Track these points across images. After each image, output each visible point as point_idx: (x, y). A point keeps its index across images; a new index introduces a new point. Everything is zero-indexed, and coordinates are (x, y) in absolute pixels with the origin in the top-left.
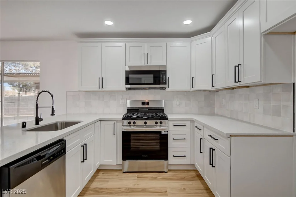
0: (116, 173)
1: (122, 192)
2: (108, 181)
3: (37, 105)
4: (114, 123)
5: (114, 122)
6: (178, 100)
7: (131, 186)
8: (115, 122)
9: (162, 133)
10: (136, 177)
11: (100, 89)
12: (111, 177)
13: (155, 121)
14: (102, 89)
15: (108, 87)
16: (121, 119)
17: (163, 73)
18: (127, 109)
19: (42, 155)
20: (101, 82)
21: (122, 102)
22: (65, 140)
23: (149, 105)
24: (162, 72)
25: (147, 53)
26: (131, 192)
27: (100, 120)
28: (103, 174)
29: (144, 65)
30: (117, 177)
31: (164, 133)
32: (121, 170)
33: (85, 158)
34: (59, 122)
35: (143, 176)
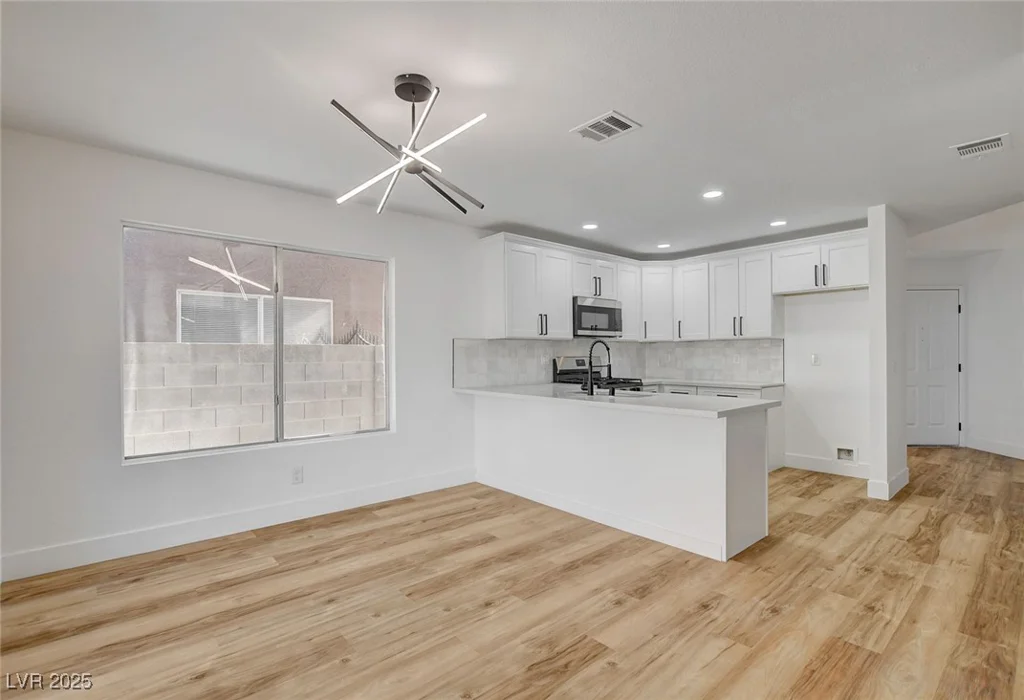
14: (544, 336)
23: (585, 365)
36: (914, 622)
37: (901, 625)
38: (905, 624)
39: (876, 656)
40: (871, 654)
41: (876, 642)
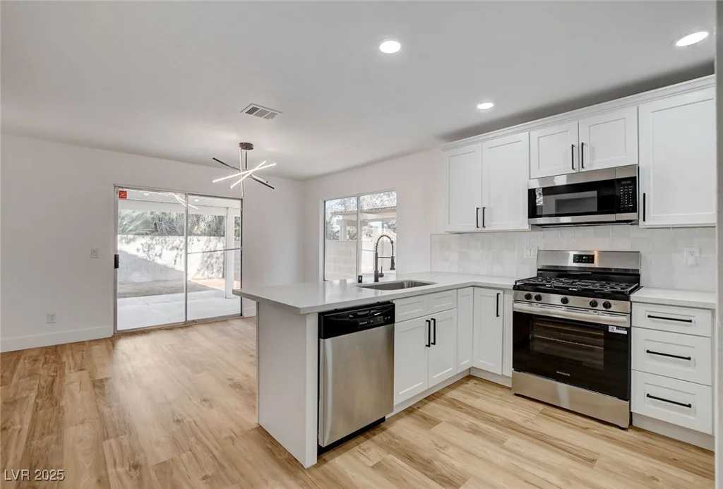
0: (499, 391)
1: (497, 423)
2: (478, 397)
3: (377, 254)
4: (498, 294)
5: (498, 292)
6: (691, 253)
7: (519, 420)
8: (501, 292)
9: (610, 331)
10: (538, 410)
11: (480, 229)
12: (487, 393)
13: (591, 299)
14: (483, 229)
15: (494, 224)
16: (512, 288)
17: (624, 186)
18: (539, 270)
19: (359, 314)
20: (481, 215)
21: (529, 254)
22: (394, 305)
23: (593, 262)
24: (623, 183)
25: (580, 144)
26: (513, 429)
27: (473, 286)
28: (475, 384)
29: (574, 171)
30: (499, 397)
31: (616, 331)
32: (510, 389)
33: (432, 341)
34: (406, 282)
35: (557, 415)
36: (99, 481)
37: (106, 469)
38: (103, 472)
39: (104, 438)
40: (108, 438)
41: (111, 446)
